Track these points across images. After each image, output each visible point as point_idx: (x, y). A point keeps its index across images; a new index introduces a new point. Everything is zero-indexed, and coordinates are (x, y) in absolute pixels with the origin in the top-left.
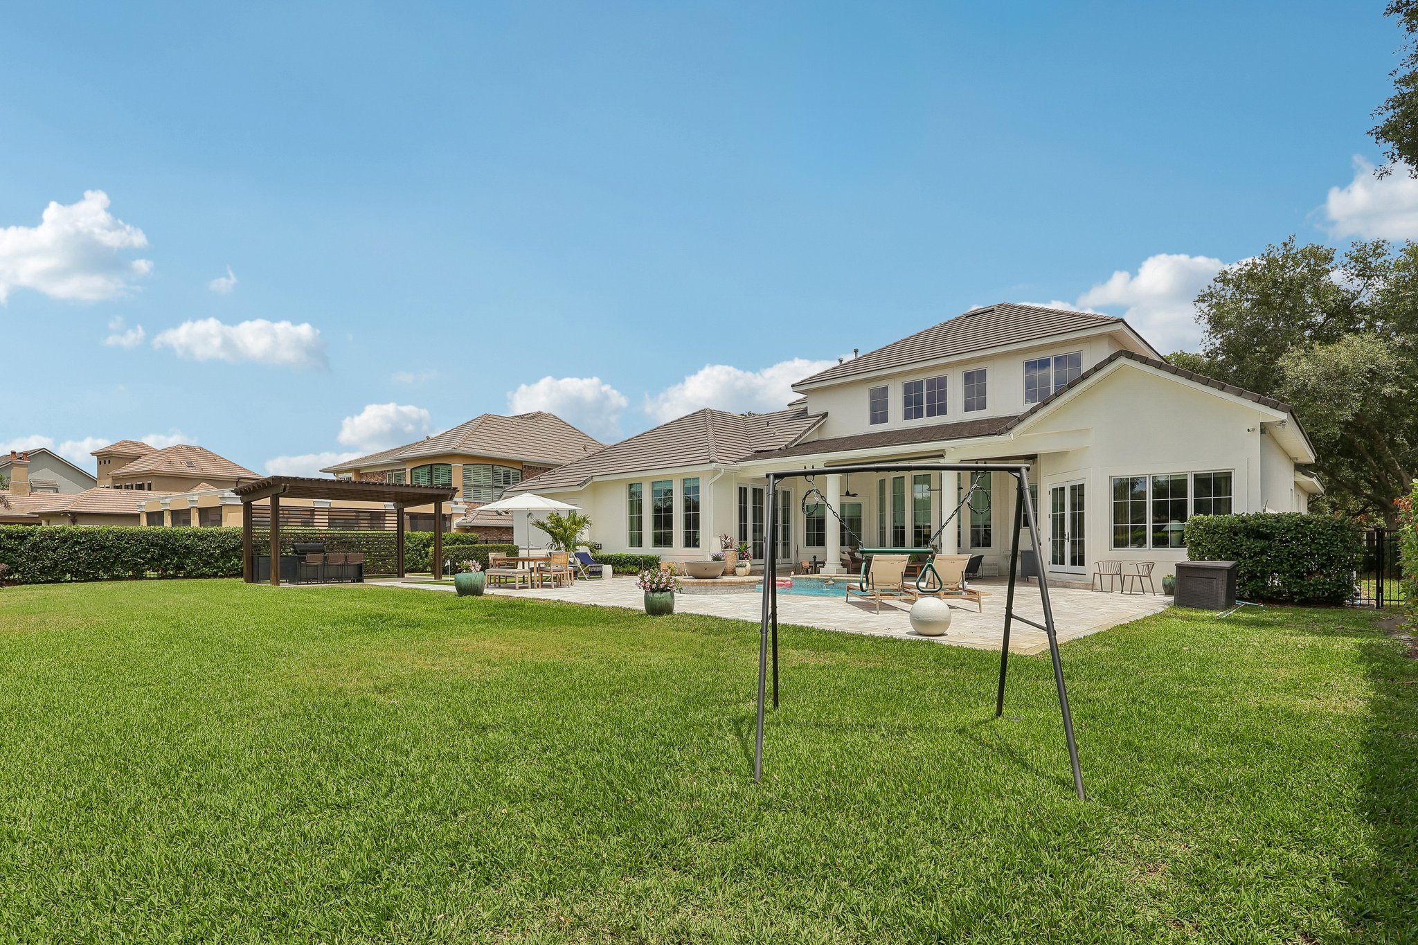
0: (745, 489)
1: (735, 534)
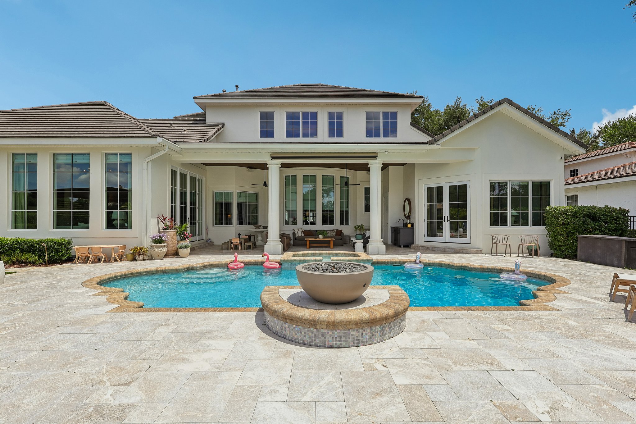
0: (176, 172)
1: (168, 215)
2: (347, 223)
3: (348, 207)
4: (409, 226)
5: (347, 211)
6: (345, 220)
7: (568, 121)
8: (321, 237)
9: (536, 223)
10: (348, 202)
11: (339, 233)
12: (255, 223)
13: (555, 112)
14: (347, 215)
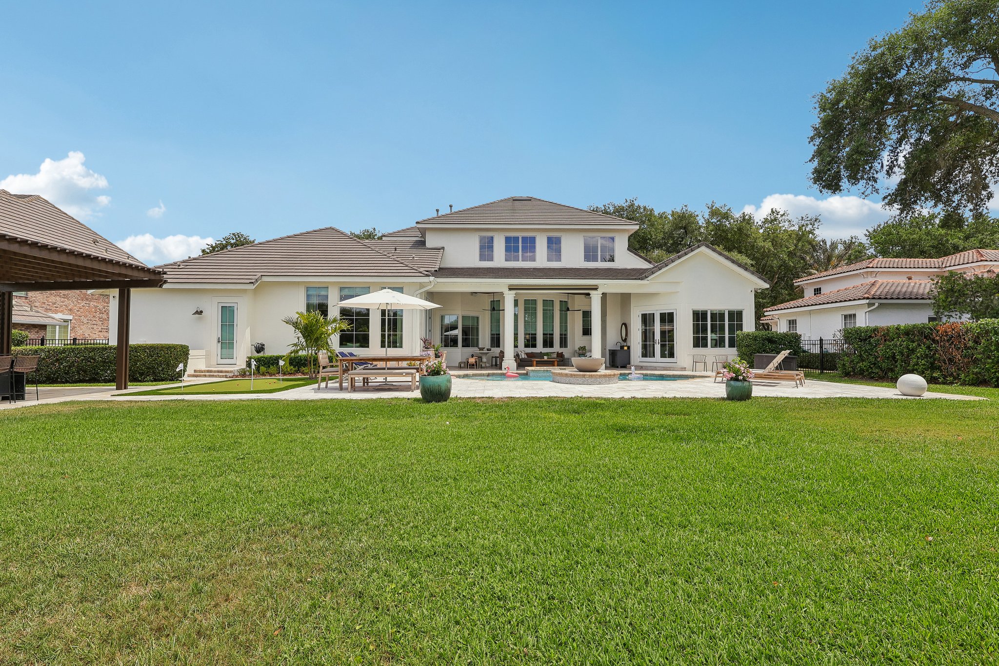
2: (566, 346)
3: (566, 330)
4: (626, 348)
5: (566, 335)
6: (564, 342)
7: (818, 228)
8: (546, 358)
9: (731, 345)
10: (566, 326)
11: (560, 355)
12: (477, 346)
13: (802, 218)
14: (566, 339)
